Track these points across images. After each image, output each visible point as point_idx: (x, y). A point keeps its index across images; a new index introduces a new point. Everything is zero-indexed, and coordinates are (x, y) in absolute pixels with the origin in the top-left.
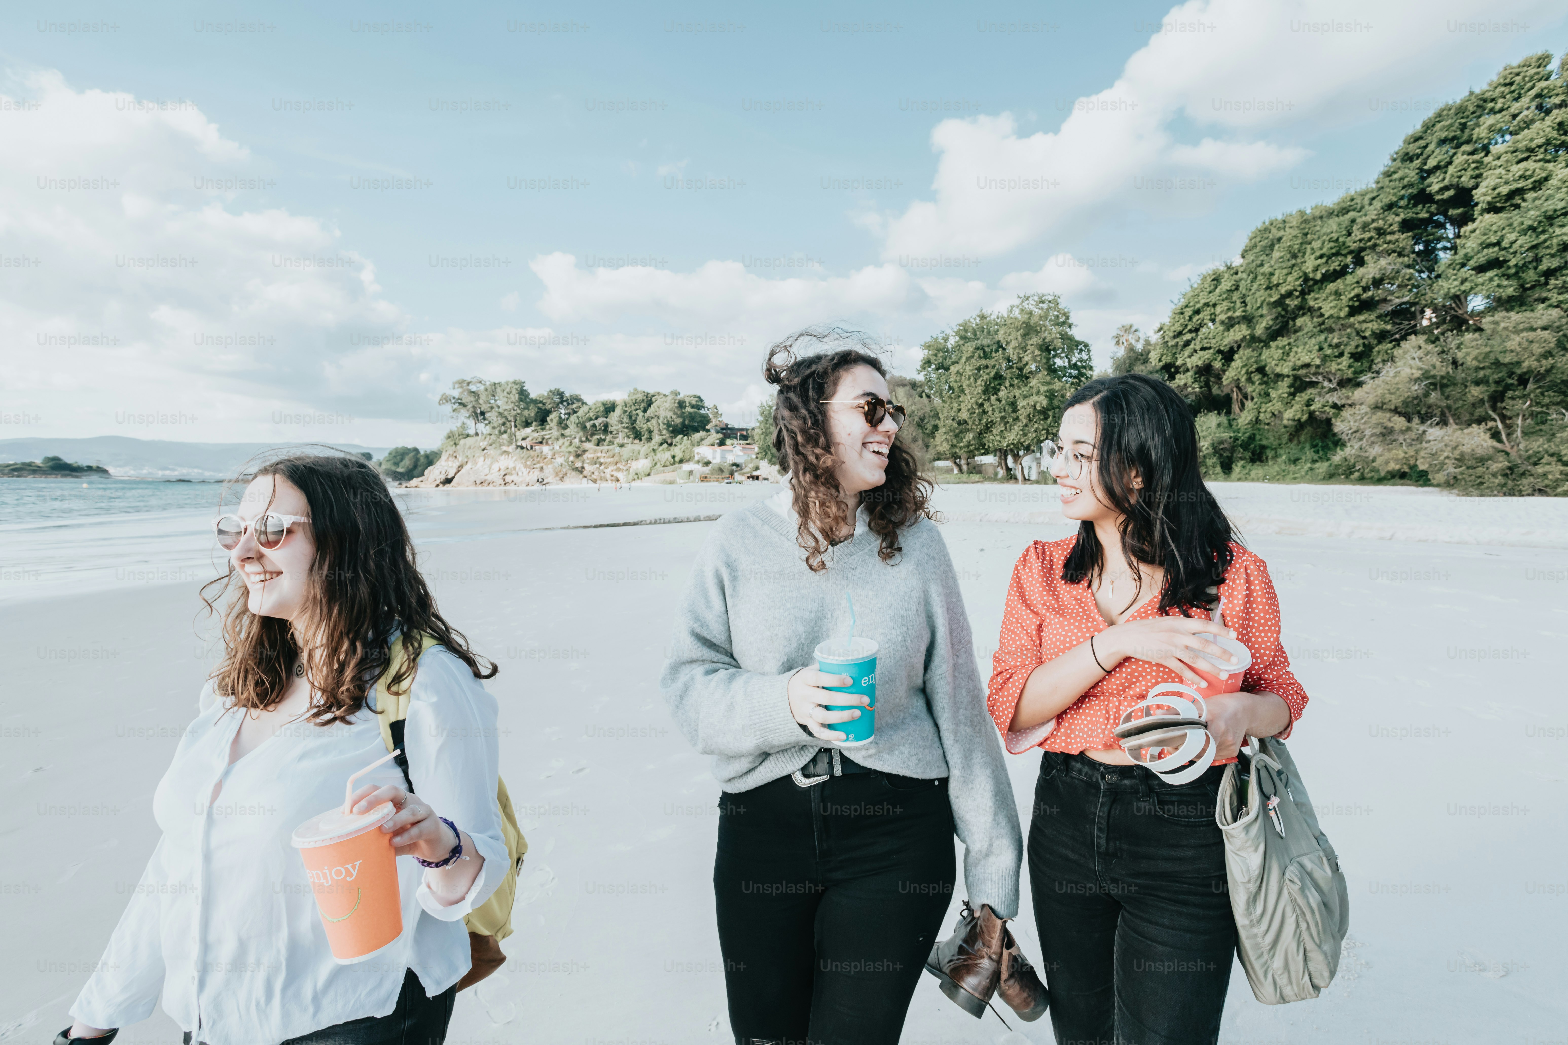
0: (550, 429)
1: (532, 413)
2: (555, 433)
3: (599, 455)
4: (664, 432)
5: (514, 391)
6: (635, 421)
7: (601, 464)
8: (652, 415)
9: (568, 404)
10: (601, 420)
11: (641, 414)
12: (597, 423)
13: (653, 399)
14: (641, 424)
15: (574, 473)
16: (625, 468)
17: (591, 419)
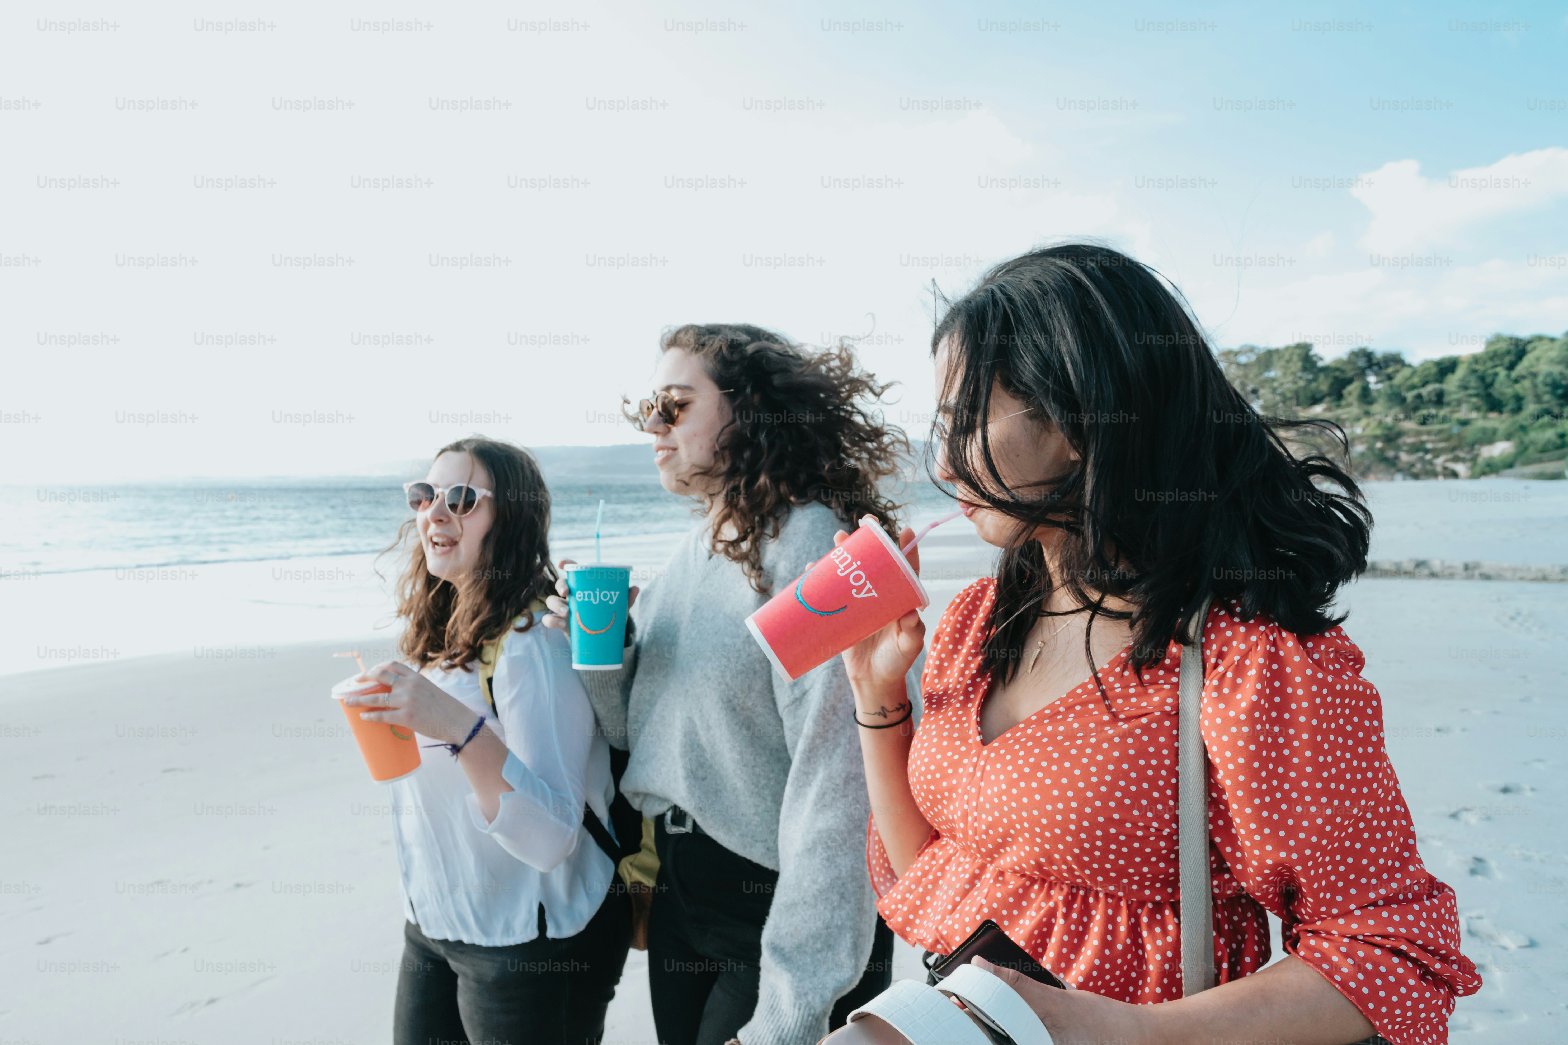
0: (1349, 405)
1: (1323, 385)
2: (1356, 410)
3: (1424, 438)
4: (1546, 397)
5: (1295, 358)
6: (1491, 385)
7: (1427, 451)
8: (1524, 373)
9: (1381, 368)
10: (1430, 387)
11: (1502, 372)
12: (1425, 391)
13: (1529, 347)
14: (1503, 388)
15: (1382, 466)
16: (1468, 456)
17: (1413, 387)
